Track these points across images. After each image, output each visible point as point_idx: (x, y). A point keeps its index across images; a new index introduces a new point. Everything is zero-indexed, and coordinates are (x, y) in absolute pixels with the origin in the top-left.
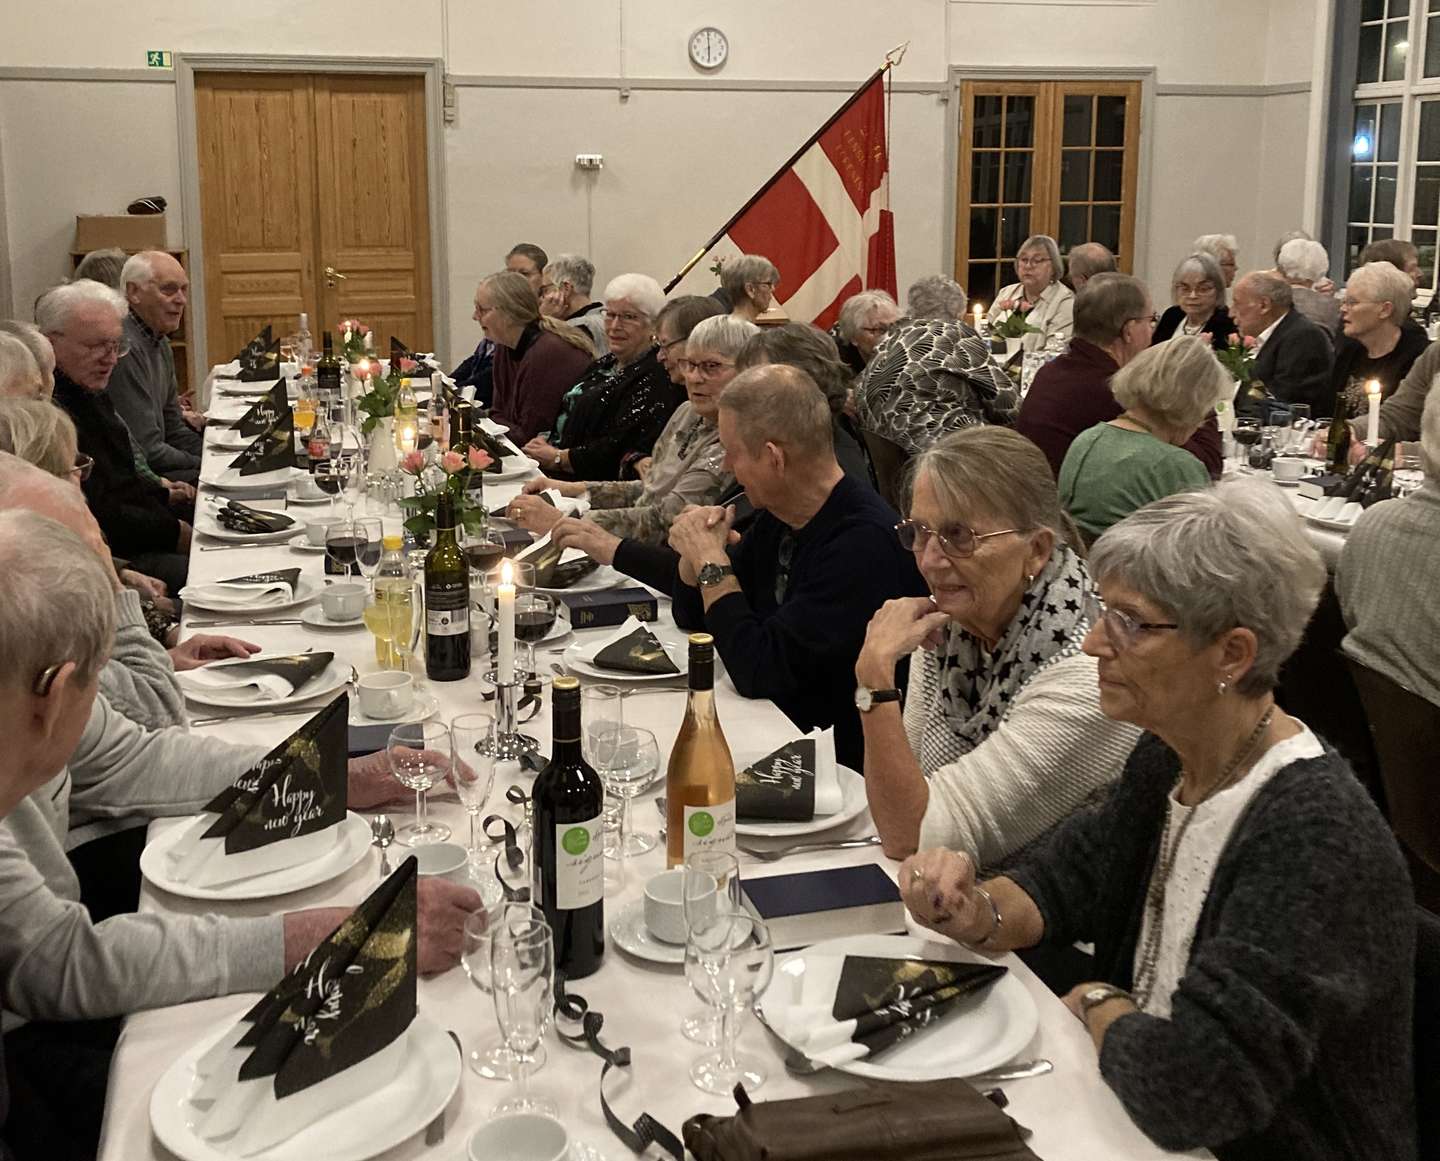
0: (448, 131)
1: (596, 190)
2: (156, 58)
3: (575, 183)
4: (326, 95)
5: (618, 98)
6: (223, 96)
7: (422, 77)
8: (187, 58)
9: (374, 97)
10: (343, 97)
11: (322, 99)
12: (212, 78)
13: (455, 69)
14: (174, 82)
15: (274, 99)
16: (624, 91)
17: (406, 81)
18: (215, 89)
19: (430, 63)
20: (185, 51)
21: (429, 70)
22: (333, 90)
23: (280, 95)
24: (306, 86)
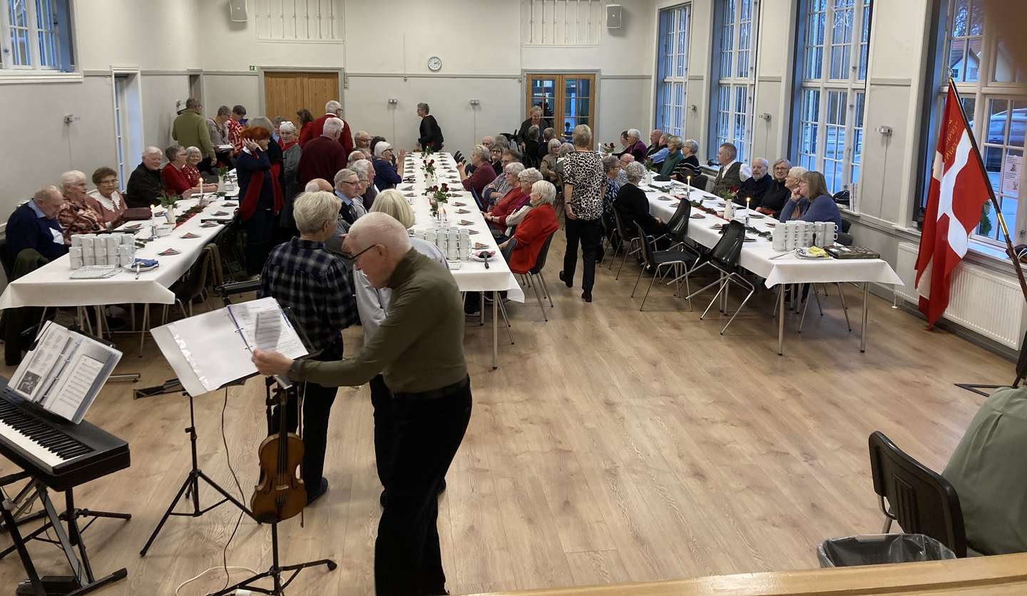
0: (346, 91)
1: (396, 111)
2: (252, 68)
3: (388, 108)
4: (307, 79)
5: (403, 81)
6: (273, 79)
7: (337, 73)
8: (262, 68)
9: (323, 80)
12: (270, 74)
13: (348, 71)
14: (258, 75)
15: (290, 80)
16: (405, 78)
17: (332, 75)
18: (272, 77)
19: (340, 69)
20: (261, 66)
21: (339, 71)
22: (309, 78)
23: (292, 79)
24: (300, 76)
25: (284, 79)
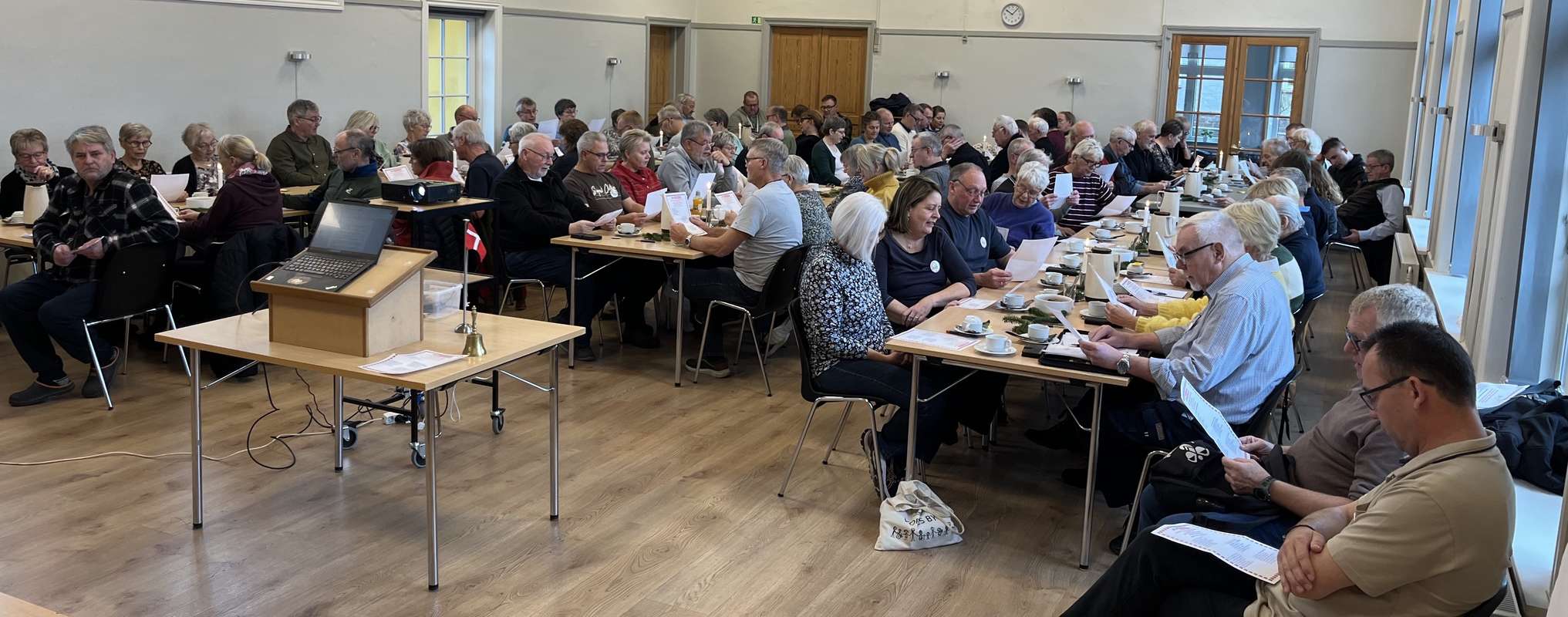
0: (875, 56)
1: (947, 89)
2: (755, 20)
3: (936, 86)
4: (827, 37)
5: (961, 42)
6: (784, 37)
7: (866, 29)
8: (767, 20)
9: (849, 39)
10: (834, 39)
11: (825, 39)
12: (779, 29)
13: (881, 26)
14: (760, 31)
15: (804, 39)
16: (964, 37)
17: (858, 32)
18: (781, 34)
19: (870, 23)
20: (766, 17)
21: (869, 26)
22: (830, 36)
23: (807, 38)
24: (817, 34)
25: (796, 38)
